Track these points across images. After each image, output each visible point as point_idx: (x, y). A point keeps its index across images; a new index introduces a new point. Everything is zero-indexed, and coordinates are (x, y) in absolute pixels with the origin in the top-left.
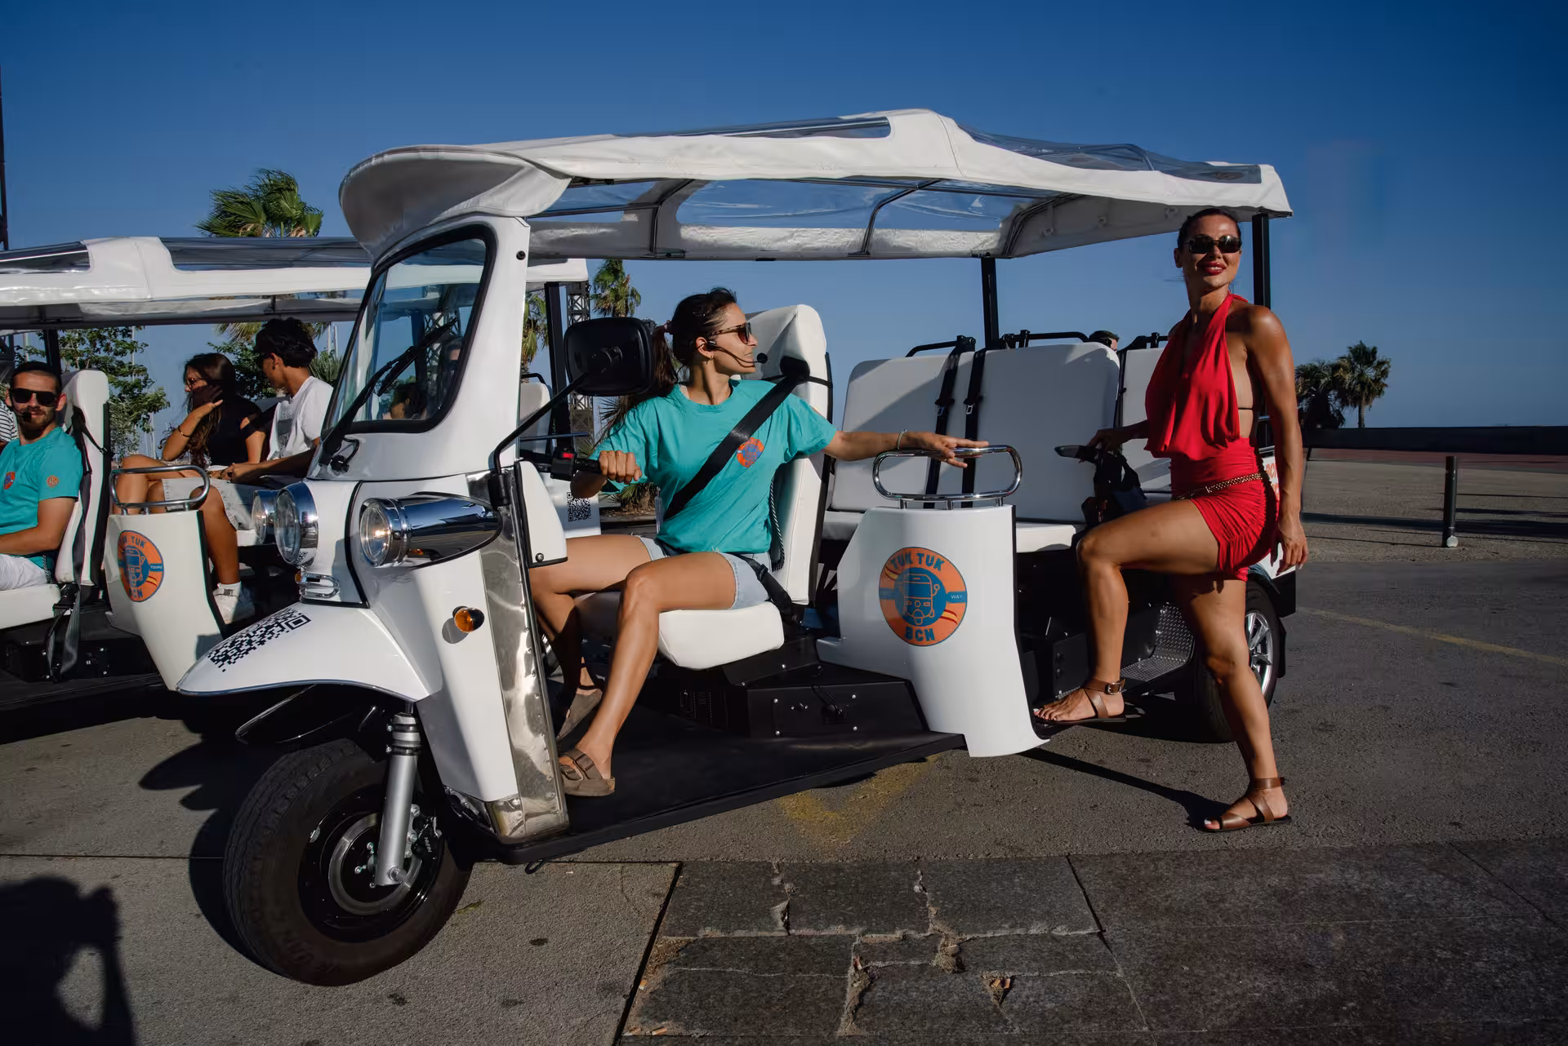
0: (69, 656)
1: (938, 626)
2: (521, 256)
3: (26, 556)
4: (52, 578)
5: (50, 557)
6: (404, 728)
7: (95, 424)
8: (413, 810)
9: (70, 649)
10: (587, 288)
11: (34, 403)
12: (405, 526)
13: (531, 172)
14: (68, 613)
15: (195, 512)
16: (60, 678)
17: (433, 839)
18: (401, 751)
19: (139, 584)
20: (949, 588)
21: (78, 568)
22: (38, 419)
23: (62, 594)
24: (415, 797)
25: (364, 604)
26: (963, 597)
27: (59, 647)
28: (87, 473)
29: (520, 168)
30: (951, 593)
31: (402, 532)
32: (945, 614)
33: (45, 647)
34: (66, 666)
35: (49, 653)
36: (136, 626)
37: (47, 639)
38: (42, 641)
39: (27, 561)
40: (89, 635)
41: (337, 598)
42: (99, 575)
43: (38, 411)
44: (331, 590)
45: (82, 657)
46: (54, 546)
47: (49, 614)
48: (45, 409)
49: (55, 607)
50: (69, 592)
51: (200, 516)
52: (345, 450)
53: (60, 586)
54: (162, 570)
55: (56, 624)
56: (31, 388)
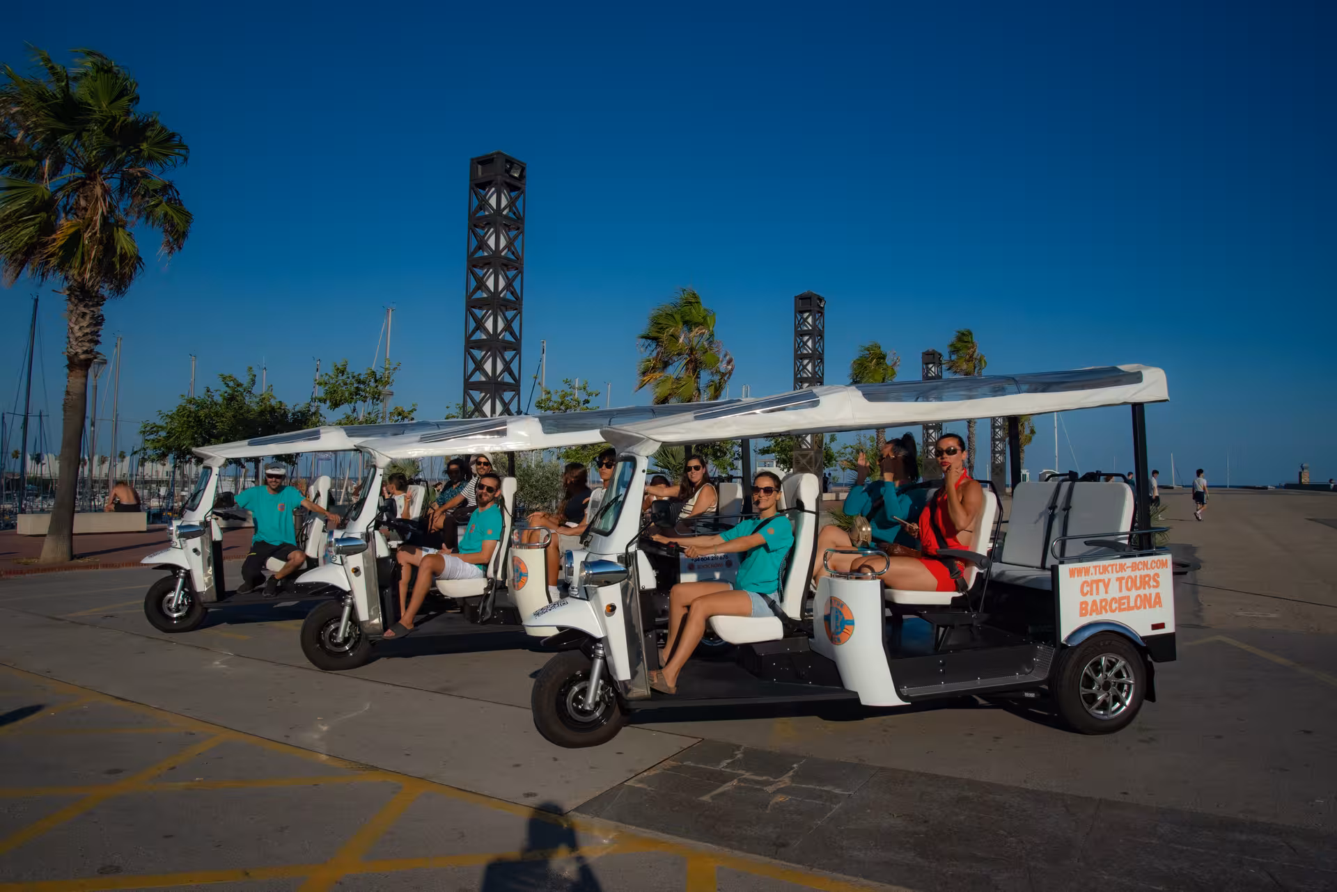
0: (488, 613)
1: (842, 636)
2: (644, 471)
3: (476, 564)
4: (485, 576)
5: (485, 566)
6: (599, 648)
7: (509, 504)
8: (601, 682)
9: (488, 609)
10: (939, 358)
11: (485, 491)
12: (591, 572)
13: (647, 440)
14: (489, 592)
15: (543, 549)
16: (483, 623)
17: (609, 697)
18: (598, 657)
19: (518, 581)
20: (846, 618)
21: (495, 572)
22: (485, 498)
23: (489, 583)
24: (602, 676)
25: (588, 599)
26: (852, 623)
27: (484, 608)
28: (504, 527)
29: (644, 439)
30: (847, 620)
31: (590, 574)
32: (845, 630)
33: (478, 607)
34: (487, 617)
35: (480, 611)
36: (515, 600)
37: (480, 604)
38: (477, 605)
39: (475, 566)
40: (498, 604)
41: (578, 596)
42: (505, 575)
43: (486, 495)
44: (576, 593)
45: (493, 614)
46: (487, 562)
47: (481, 592)
48: (489, 494)
49: (485, 589)
50: (492, 584)
51: (546, 552)
52: (588, 539)
53: (488, 580)
54: (527, 576)
55: (485, 596)
56: (485, 484)
